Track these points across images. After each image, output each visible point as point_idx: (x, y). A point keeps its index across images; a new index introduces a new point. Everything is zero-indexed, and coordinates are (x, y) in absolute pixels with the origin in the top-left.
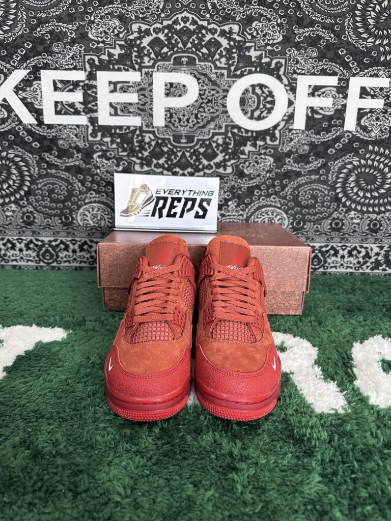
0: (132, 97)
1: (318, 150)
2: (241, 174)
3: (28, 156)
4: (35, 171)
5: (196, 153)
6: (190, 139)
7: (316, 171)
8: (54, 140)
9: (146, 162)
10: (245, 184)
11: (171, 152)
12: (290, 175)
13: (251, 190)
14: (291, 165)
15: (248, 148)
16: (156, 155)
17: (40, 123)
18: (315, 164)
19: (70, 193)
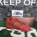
1: (34, 8)
4: (3, 10)
5: (20, 8)
6: (20, 6)
7: (33, 10)
8: (5, 7)
10: (26, 11)
11: (18, 8)
12: (31, 10)
14: (31, 9)
15: (26, 7)
16: (16, 8)
18: (33, 9)
19: (7, 12)
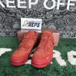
0: (25, 2)
1: (61, 14)
2: (46, 18)
3: (4, 14)
4: (5, 17)
6: (36, 11)
7: (61, 18)
8: (9, 11)
9: (27, 15)
10: (47, 20)
11: (32, 14)
12: (56, 18)
13: (48, 22)
14: (56, 16)
15: (48, 13)
16: (29, 14)
17: (6, 7)
18: (61, 16)
19: (12, 22)
